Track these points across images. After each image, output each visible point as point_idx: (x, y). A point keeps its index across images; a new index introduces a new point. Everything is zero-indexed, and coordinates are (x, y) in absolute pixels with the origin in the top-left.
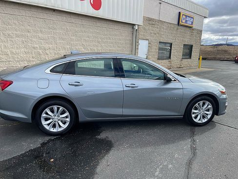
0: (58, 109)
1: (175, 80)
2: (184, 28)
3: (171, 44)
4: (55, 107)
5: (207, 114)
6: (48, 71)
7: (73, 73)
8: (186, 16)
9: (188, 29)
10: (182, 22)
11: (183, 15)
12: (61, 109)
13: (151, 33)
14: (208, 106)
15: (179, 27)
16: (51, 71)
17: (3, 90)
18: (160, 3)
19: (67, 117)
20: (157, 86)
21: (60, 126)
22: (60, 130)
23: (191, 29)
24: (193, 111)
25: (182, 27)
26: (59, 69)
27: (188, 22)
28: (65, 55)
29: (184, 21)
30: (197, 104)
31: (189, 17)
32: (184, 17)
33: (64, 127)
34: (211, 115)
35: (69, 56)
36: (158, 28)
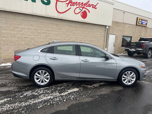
0: (42, 72)
1: (112, 58)
2: (141, 27)
3: (131, 37)
4: (40, 71)
5: (132, 81)
6: (39, 51)
7: (53, 52)
8: (142, 20)
9: (143, 28)
10: (139, 23)
11: (140, 19)
12: (43, 72)
13: (117, 31)
14: (133, 75)
15: (137, 27)
16: (41, 51)
17: (15, 60)
18: (124, 13)
19: (48, 75)
20: (101, 61)
21: (45, 81)
22: (46, 83)
23: (146, 28)
24: (124, 76)
25: (139, 27)
26: (45, 50)
27: (144, 24)
28: (49, 43)
29: (140, 23)
30: (126, 72)
31: (144, 20)
32: (141, 20)
33: (48, 81)
34: (134, 81)
35: (52, 43)
36: (122, 27)
